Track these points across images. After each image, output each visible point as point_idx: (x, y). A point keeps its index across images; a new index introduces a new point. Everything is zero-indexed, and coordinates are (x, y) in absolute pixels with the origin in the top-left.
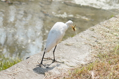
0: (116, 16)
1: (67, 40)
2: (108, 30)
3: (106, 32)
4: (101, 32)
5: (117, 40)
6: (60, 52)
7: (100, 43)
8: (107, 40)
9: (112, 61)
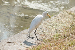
0: (55, 16)
1: (24, 31)
2: (50, 24)
3: (49, 26)
4: (45, 26)
5: (55, 31)
6: (19, 38)
7: (45, 33)
8: (49, 31)
9: (53, 44)
